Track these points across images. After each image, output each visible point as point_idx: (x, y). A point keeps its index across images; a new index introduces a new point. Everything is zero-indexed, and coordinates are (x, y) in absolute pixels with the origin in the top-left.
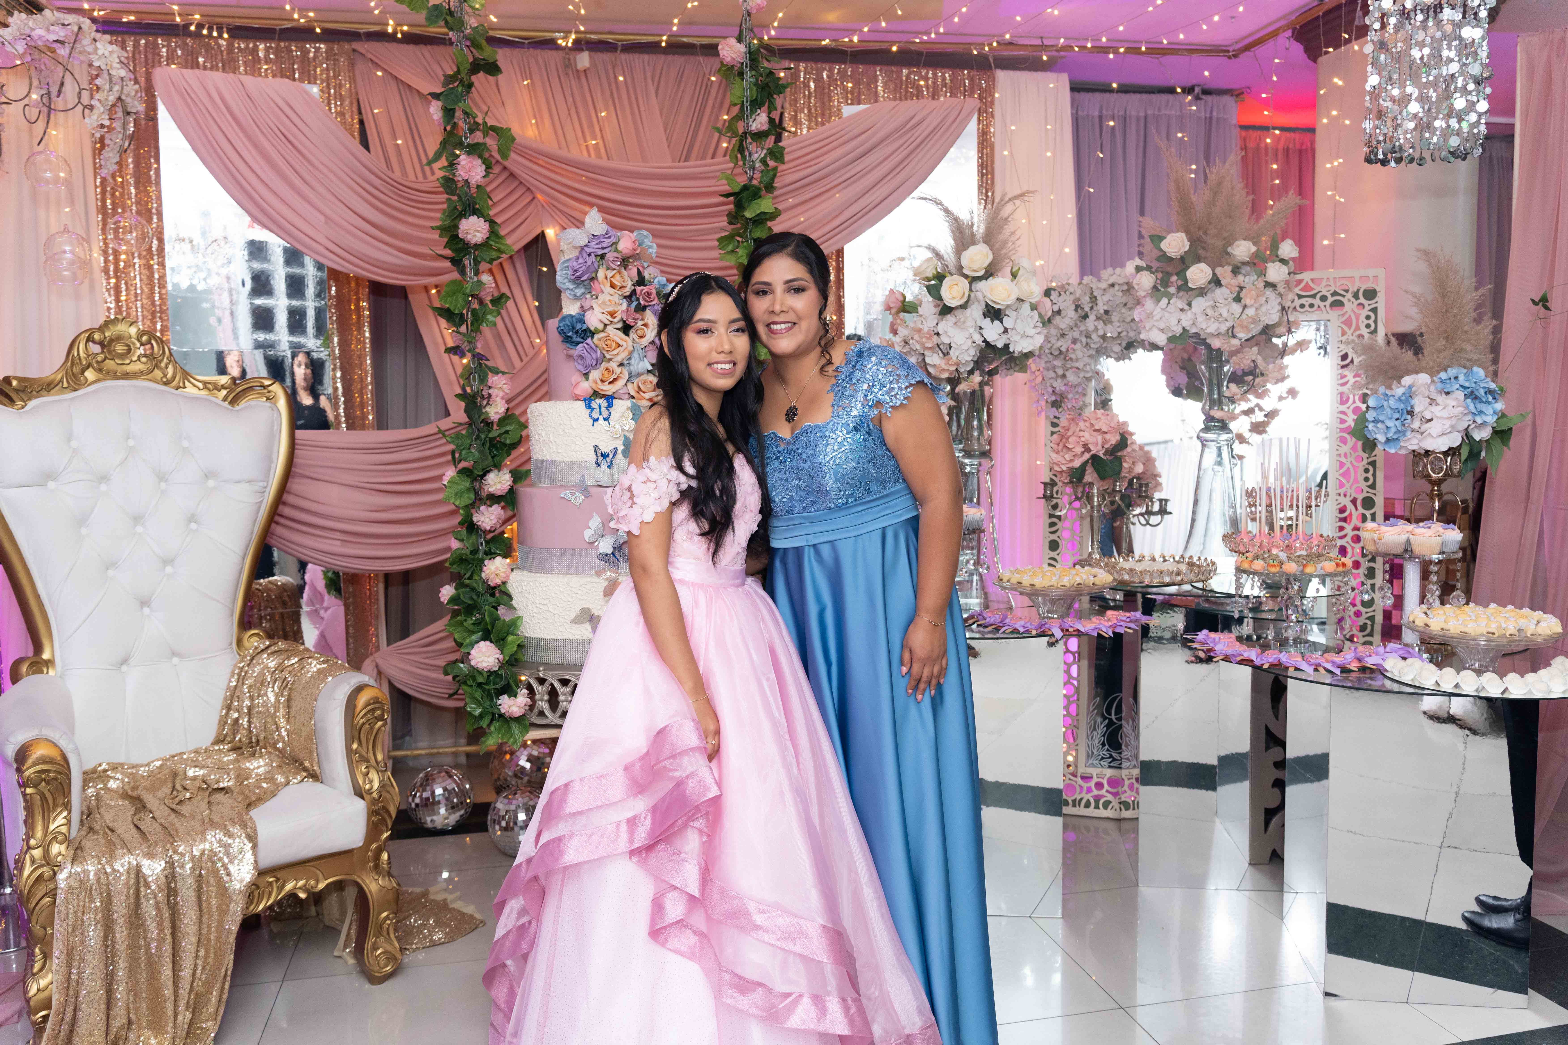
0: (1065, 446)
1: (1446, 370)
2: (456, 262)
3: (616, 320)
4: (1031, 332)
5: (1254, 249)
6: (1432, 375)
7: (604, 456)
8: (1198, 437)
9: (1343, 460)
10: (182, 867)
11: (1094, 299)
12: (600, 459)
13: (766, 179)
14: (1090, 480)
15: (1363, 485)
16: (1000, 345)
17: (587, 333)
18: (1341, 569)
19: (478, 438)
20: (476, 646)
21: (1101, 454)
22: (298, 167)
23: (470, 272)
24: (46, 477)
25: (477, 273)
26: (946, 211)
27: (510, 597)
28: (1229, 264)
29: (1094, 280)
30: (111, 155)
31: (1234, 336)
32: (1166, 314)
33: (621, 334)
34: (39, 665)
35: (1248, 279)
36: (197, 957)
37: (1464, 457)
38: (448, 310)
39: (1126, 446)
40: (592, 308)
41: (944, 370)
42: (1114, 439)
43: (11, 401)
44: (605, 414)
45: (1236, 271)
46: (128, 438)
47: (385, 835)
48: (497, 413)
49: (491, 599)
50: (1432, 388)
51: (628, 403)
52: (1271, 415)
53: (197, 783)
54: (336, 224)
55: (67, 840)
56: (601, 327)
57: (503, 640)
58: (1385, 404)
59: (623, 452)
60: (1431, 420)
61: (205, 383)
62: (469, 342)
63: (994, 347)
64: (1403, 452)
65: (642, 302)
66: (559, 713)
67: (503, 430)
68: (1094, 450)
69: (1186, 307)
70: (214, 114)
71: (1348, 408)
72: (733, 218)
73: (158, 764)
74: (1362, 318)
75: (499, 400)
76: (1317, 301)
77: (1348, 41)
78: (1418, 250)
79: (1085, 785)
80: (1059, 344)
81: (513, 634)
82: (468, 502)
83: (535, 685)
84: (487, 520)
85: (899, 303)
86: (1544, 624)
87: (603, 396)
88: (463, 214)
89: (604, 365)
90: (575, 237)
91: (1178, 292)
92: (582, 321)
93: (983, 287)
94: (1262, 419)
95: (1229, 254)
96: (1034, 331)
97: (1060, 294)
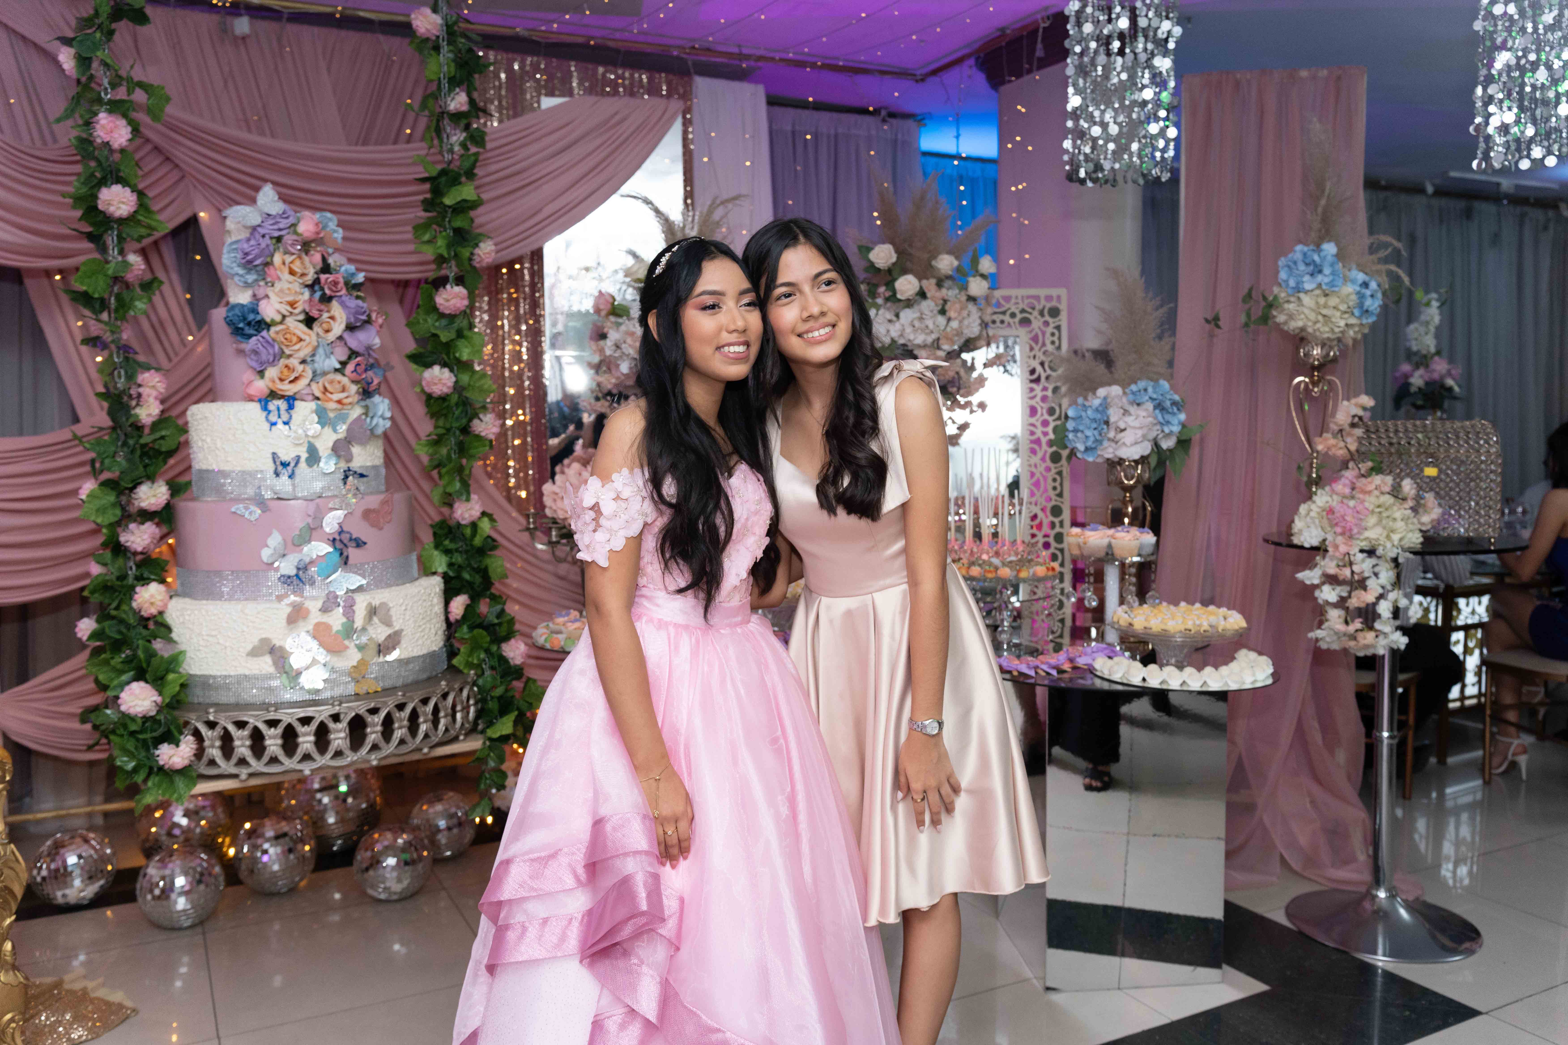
1: (1136, 383)
2: (95, 238)
3: (296, 311)
5: (956, 263)
6: (1124, 387)
7: (285, 465)
9: (1034, 470)
12: (280, 468)
13: (467, 164)
15: (1052, 494)
17: (262, 325)
18: (1049, 573)
19: (125, 444)
20: (127, 688)
25: (122, 252)
26: (657, 211)
27: (169, 629)
28: (934, 277)
31: (939, 348)
33: (302, 327)
35: (950, 293)
37: (1153, 465)
38: (86, 294)
40: (267, 296)
44: (285, 417)
45: (939, 285)
47: (8, 921)
48: (149, 415)
49: (145, 632)
50: (1124, 400)
51: (313, 405)
52: (963, 428)
56: (278, 318)
57: (162, 678)
58: (1083, 414)
59: (307, 460)
62: (113, 332)
64: (1100, 460)
65: (327, 292)
66: (234, 760)
67: (157, 435)
69: (894, 319)
71: (1037, 420)
72: (428, 205)
74: (1048, 335)
75: (151, 400)
76: (1007, 318)
77: (1029, 71)
78: (1107, 269)
81: (174, 671)
82: (113, 519)
83: (203, 729)
84: (138, 540)
85: (609, 306)
86: (1231, 620)
87: (282, 397)
88: (103, 182)
89: (283, 361)
90: (244, 216)
91: (886, 303)
92: (255, 311)
94: (955, 432)
95: (933, 267)
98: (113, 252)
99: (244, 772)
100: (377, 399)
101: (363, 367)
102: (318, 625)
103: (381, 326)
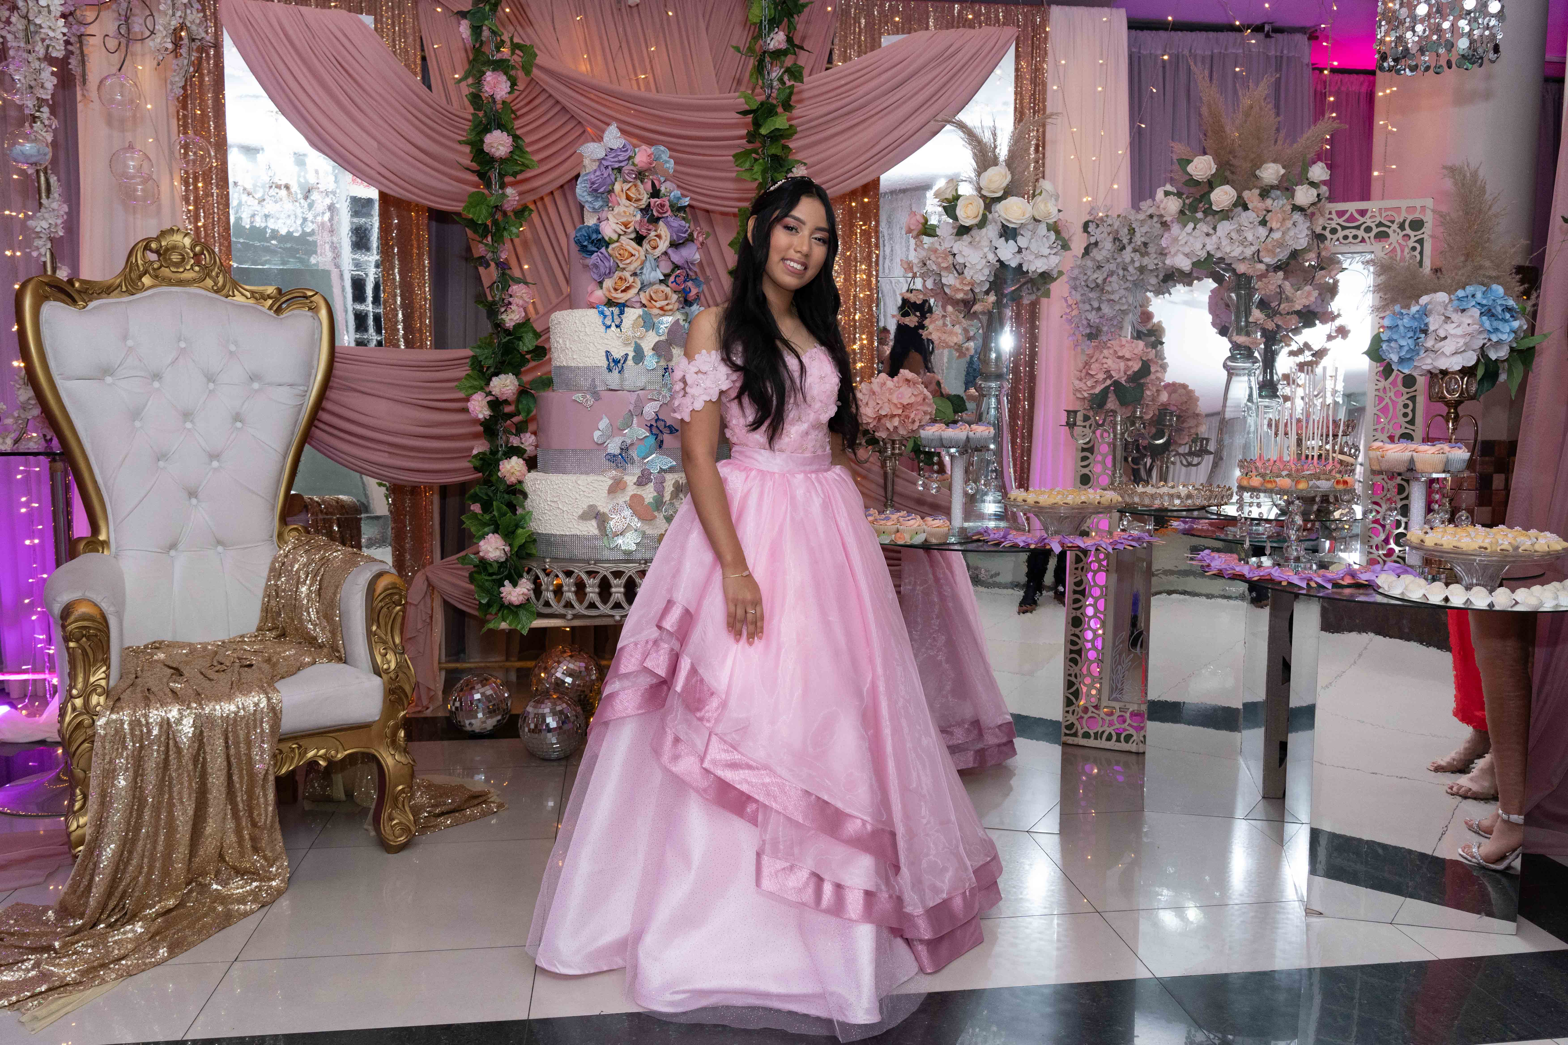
0: (1088, 374)
1: (1464, 288)
2: (482, 175)
3: (629, 231)
4: (1046, 252)
5: (1282, 171)
6: (1449, 293)
7: (616, 362)
8: (1225, 366)
9: (1382, 395)
11: (1132, 231)
12: (612, 364)
13: (783, 97)
14: (1113, 407)
15: (1402, 421)
16: (1014, 265)
17: (602, 243)
18: (1341, 487)
20: (486, 537)
21: (1123, 381)
22: (353, 95)
24: (104, 372)
25: (503, 186)
26: (971, 134)
27: (525, 495)
28: (1256, 187)
29: (1133, 212)
30: (176, 78)
31: (1261, 262)
32: (1191, 239)
33: (633, 244)
34: (94, 544)
35: (1278, 203)
37: (1479, 376)
38: (472, 220)
39: (1149, 373)
40: (607, 219)
41: (958, 290)
42: (1136, 366)
43: (74, 301)
44: (617, 322)
45: (1264, 195)
46: (179, 340)
47: (402, 713)
48: (513, 320)
49: (507, 497)
50: (1449, 306)
51: (640, 311)
52: (1320, 354)
53: (232, 659)
54: (388, 149)
55: (106, 692)
56: (615, 237)
57: (511, 533)
58: (1400, 322)
59: (633, 358)
60: (1446, 338)
61: (255, 292)
62: (494, 252)
63: (1007, 267)
64: (1419, 373)
65: (655, 213)
68: (1116, 377)
69: (1211, 231)
70: (273, 41)
72: (752, 137)
74: (1407, 250)
75: (517, 307)
76: (1361, 233)
78: (1445, 167)
79: (1108, 718)
80: (1095, 276)
81: (523, 528)
83: (541, 576)
85: (921, 226)
86: (1542, 541)
87: (617, 305)
88: (488, 129)
89: (618, 274)
90: (592, 151)
91: (1206, 217)
92: (598, 232)
93: (999, 207)
94: (1310, 358)
95: (1256, 177)
96: (1049, 251)
97: (1098, 226)
98: (496, 186)
99: (570, 613)
100: (695, 307)
101: (682, 278)
102: (634, 496)
103: (702, 244)
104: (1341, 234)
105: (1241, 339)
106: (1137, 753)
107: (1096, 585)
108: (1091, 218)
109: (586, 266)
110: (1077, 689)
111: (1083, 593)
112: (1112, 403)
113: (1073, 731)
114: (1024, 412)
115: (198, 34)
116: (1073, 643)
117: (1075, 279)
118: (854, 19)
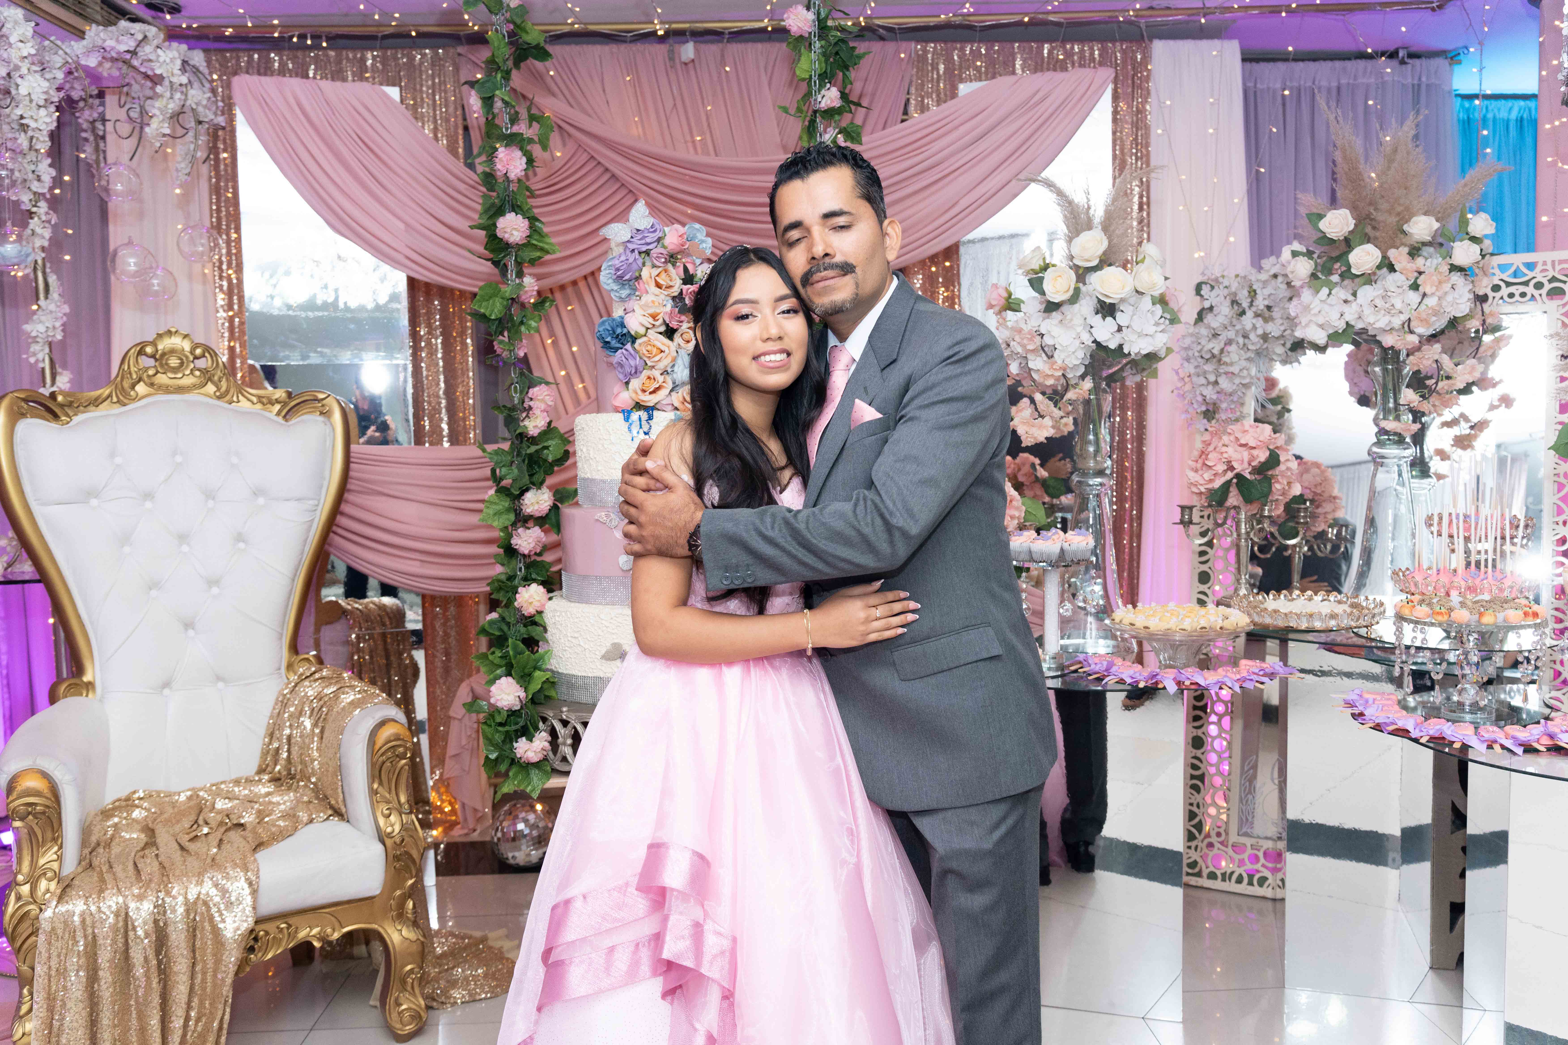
0: (1204, 464)
2: (496, 263)
3: (657, 323)
4: (1151, 329)
5: (1436, 225)
8: (1369, 453)
9: (1562, 481)
10: (174, 911)
11: (1253, 294)
14: (1235, 503)
16: (1113, 345)
17: (628, 338)
18: (1530, 620)
19: (519, 453)
20: (498, 682)
21: (1247, 473)
23: (512, 274)
24: (88, 494)
25: (520, 274)
26: (1060, 193)
27: (545, 629)
28: (1404, 245)
29: (1254, 271)
30: (183, 165)
31: (1412, 332)
32: (1326, 307)
33: (663, 338)
34: (77, 686)
35: (1431, 262)
36: (189, 1007)
38: (484, 316)
39: (1277, 463)
40: (634, 310)
41: (1048, 376)
42: (1262, 456)
43: (56, 416)
44: (646, 428)
45: (1414, 253)
46: (174, 454)
47: (410, 882)
48: (536, 427)
49: (521, 630)
51: (670, 415)
52: (1479, 426)
53: (219, 817)
54: (416, 231)
55: (57, 876)
56: (642, 331)
57: (530, 675)
61: (259, 397)
62: (510, 350)
63: (1106, 348)
67: (542, 445)
68: (1238, 468)
69: (1351, 298)
70: (292, 122)
73: (189, 793)
75: (537, 412)
76: (1530, 290)
79: (1237, 857)
80: (1210, 346)
81: (540, 669)
82: (508, 523)
83: (558, 726)
84: (524, 544)
85: (1003, 302)
87: (645, 408)
88: (500, 212)
89: (646, 373)
90: (618, 233)
91: (1343, 280)
92: (623, 325)
93: (1094, 279)
94: (1468, 431)
95: (1404, 232)
96: (1154, 328)
97: (1212, 287)
104: (1505, 291)
105: (1390, 425)
106: (1274, 900)
107: (1220, 700)
108: (1204, 279)
109: (610, 364)
110: (1200, 821)
111: (1204, 709)
112: (1234, 499)
113: (1196, 870)
114: (1132, 492)
115: (206, 116)
116: (1194, 767)
117: (1187, 349)
118: (932, 65)
